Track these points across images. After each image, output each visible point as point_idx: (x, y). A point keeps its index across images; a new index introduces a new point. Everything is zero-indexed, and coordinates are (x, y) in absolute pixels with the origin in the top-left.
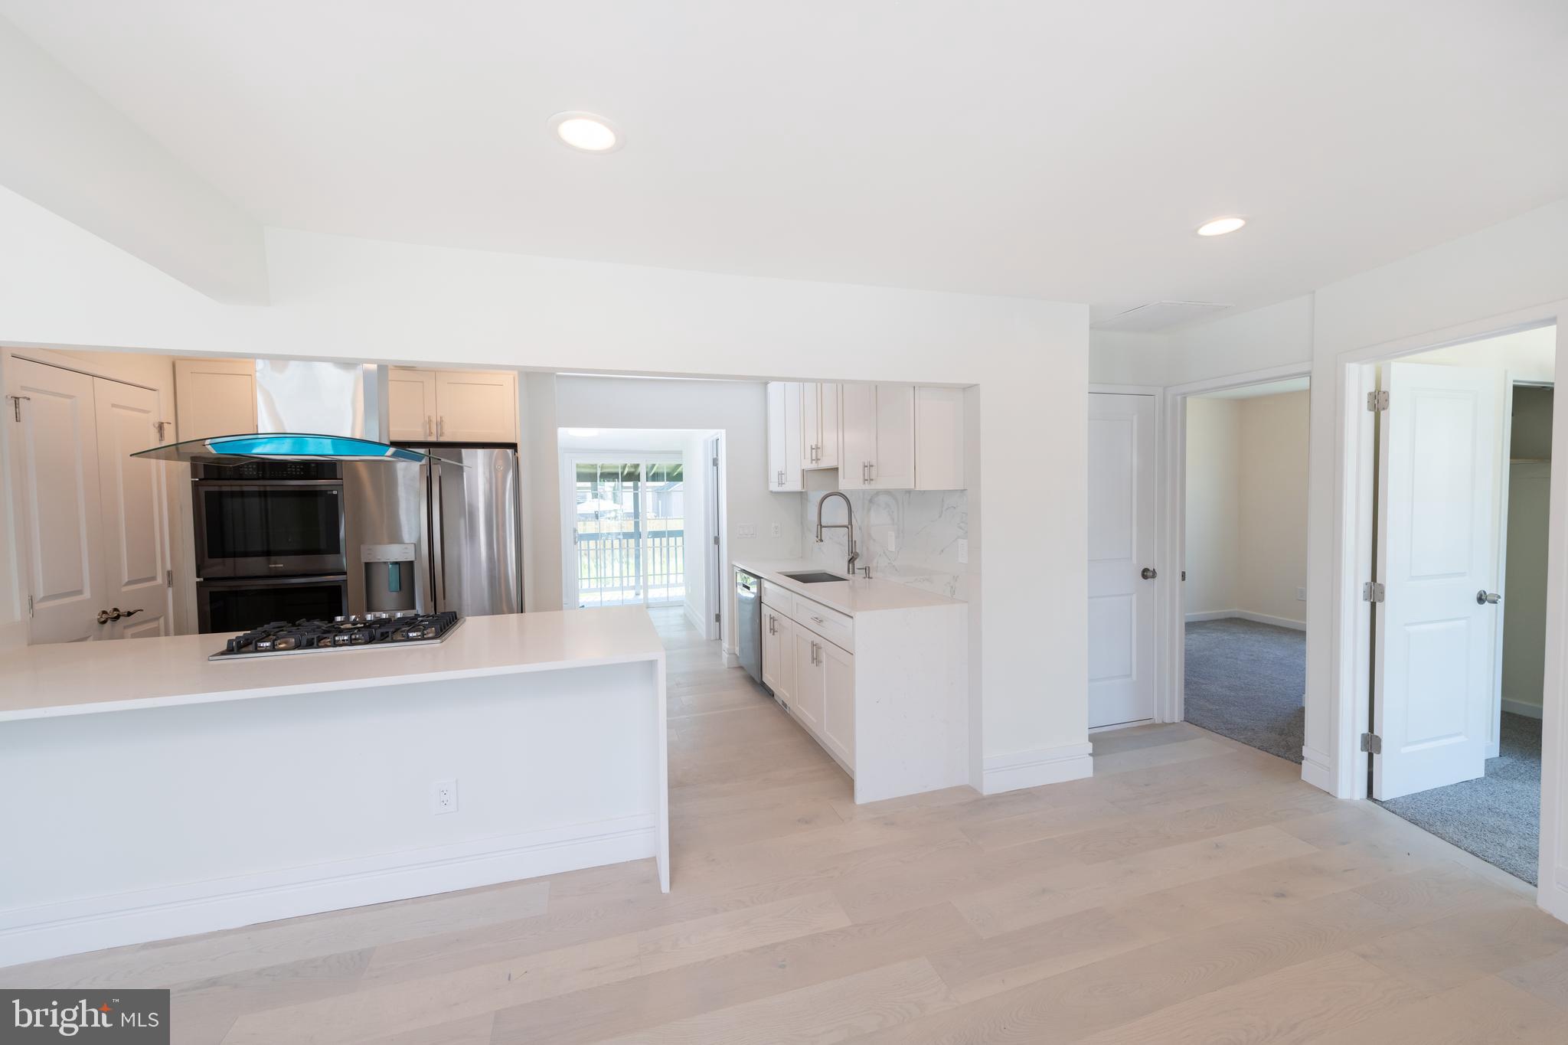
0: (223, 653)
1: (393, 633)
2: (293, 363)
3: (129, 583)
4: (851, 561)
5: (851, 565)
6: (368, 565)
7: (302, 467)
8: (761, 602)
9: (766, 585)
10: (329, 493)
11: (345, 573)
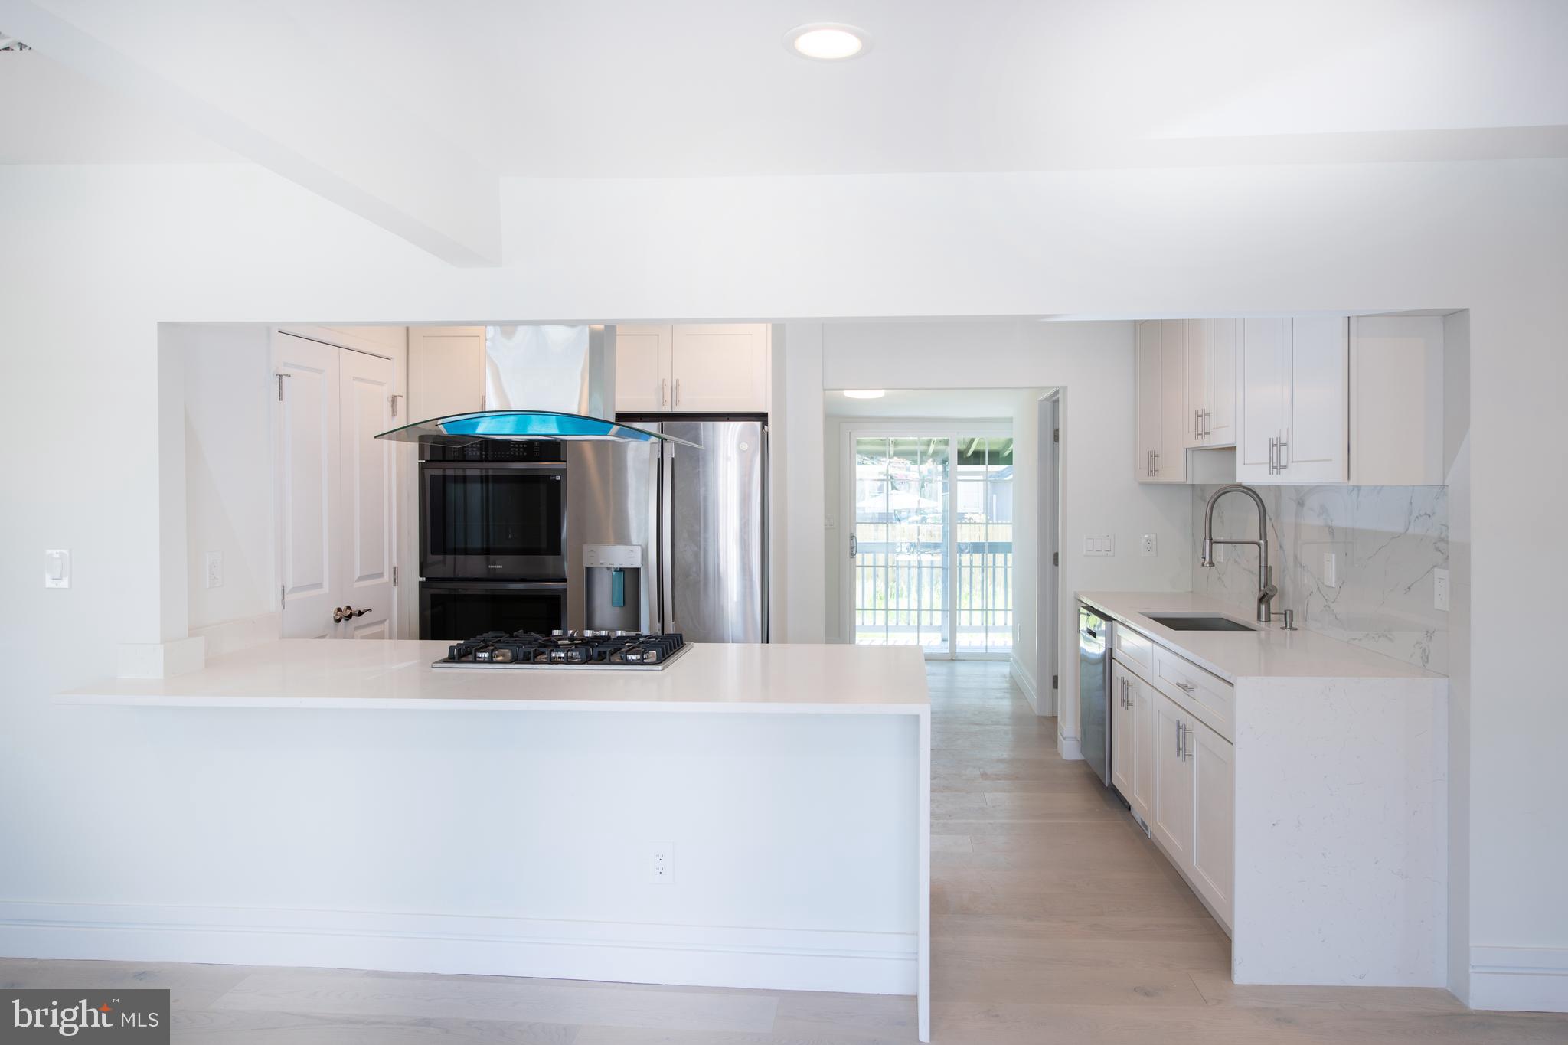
0: (445, 661)
1: (611, 654)
2: (521, 329)
3: (361, 578)
4: (1264, 599)
5: (1263, 607)
6: (589, 570)
7: (525, 446)
8: (1112, 658)
9: (1120, 630)
10: (551, 478)
11: (565, 580)
